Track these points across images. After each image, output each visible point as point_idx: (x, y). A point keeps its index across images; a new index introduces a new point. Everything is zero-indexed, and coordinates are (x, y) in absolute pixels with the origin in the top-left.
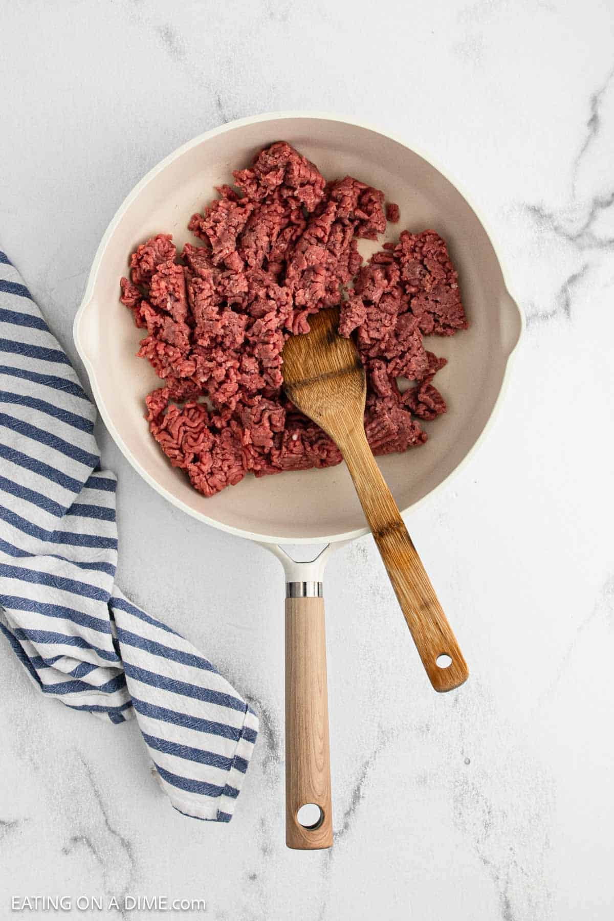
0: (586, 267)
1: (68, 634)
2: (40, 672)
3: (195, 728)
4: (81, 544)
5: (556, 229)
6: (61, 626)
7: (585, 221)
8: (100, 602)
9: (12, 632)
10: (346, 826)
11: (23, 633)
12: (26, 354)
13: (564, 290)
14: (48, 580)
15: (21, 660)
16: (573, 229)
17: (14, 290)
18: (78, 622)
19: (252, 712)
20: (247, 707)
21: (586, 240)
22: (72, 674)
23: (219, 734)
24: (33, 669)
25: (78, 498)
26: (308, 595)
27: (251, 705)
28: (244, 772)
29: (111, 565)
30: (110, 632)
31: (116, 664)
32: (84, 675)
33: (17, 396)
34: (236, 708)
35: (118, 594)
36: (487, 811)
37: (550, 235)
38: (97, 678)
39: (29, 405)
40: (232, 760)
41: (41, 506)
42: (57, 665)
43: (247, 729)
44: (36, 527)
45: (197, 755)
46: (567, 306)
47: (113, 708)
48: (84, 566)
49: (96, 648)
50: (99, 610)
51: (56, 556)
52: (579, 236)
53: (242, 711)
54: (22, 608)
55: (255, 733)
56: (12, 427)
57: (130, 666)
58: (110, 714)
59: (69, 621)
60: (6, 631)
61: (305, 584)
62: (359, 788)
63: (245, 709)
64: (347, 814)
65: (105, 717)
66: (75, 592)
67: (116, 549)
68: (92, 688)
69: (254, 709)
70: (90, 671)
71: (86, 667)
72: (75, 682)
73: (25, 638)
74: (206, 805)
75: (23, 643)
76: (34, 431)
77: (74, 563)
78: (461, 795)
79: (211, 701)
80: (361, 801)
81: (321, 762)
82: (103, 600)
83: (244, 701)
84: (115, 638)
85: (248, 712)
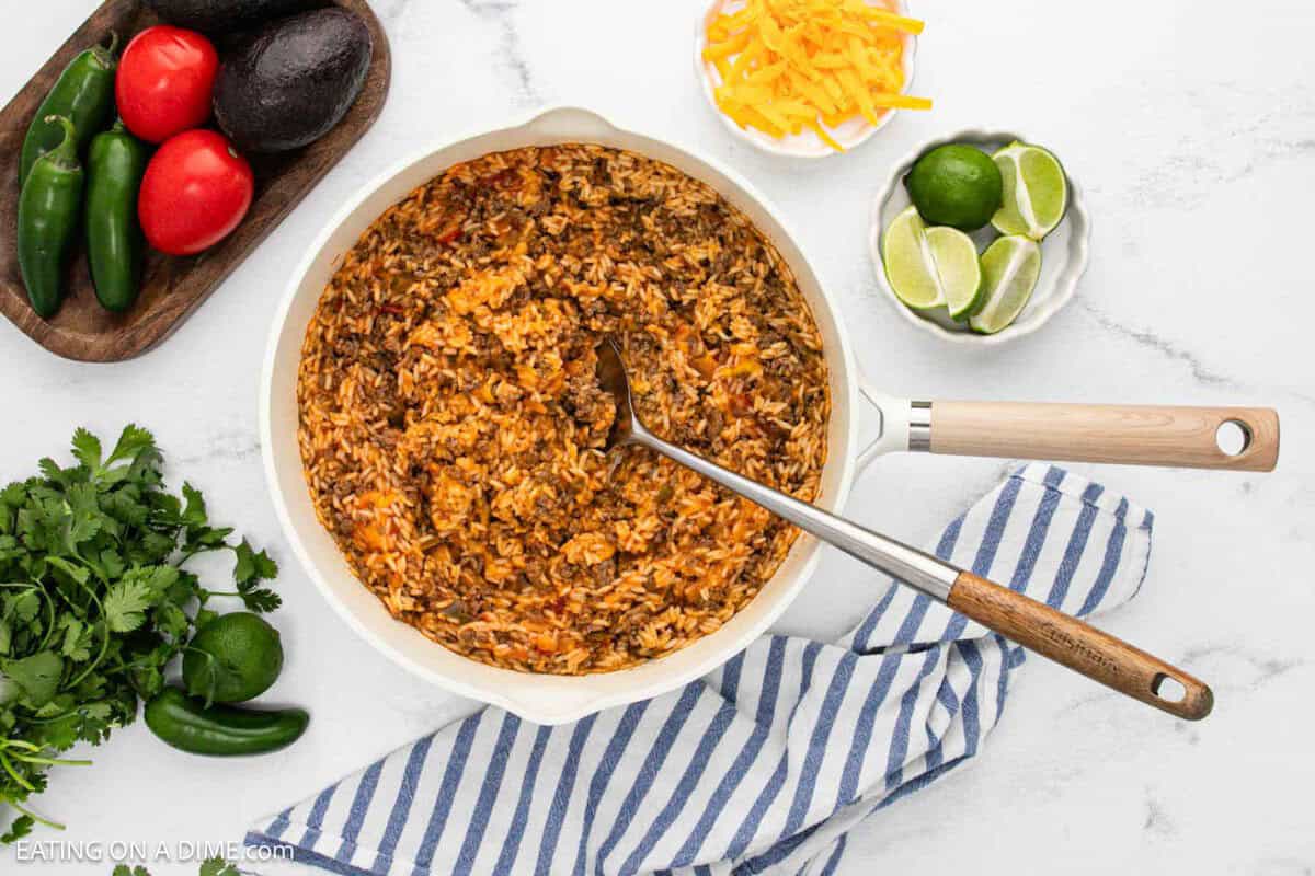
1: (898, 710)
2: (947, 757)
3: (1038, 550)
4: (777, 685)
6: (886, 720)
8: (857, 666)
9: (890, 791)
10: (1186, 356)
11: (892, 776)
12: (511, 744)
14: (821, 736)
15: (929, 781)
17: (421, 755)
18: (882, 698)
19: (1022, 471)
20: (1015, 477)
22: (952, 712)
23: (1049, 519)
24: (941, 767)
25: (713, 687)
26: (928, 422)
27: (1012, 472)
28: (1103, 489)
29: (808, 647)
30: (900, 655)
31: (944, 651)
32: (955, 698)
33: (569, 760)
34: (1017, 492)
35: (849, 640)
36: (1178, 164)
38: (961, 680)
39: (581, 745)
40: (1085, 504)
41: (719, 737)
42: (938, 733)
43: (1046, 479)
44: (747, 746)
45: (1074, 551)
47: (1004, 661)
48: (805, 685)
49: (920, 677)
50: (868, 667)
51: (790, 720)
53: (1020, 483)
54: (857, 774)
55: (1053, 469)
56: (611, 770)
57: (947, 631)
58: (1012, 666)
59: (879, 710)
60: (887, 802)
61: (912, 425)
62: (1134, 335)
63: (1017, 481)
64: (1169, 353)
65: (1014, 673)
66: (842, 699)
67: (786, 638)
68: (974, 687)
69: (1017, 469)
70: (950, 688)
71: (944, 692)
72: (964, 711)
73: (900, 772)
74: (1134, 541)
75: (907, 777)
76: (618, 741)
77: (801, 697)
79: (1004, 525)
80: (1153, 333)
81: (1160, 420)
82: (855, 661)
83: (1007, 479)
84: (907, 648)
85: (1022, 476)
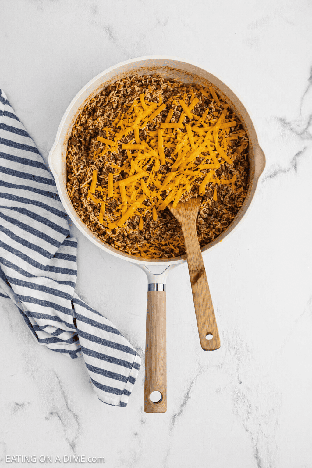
0: (305, 148)
1: (53, 315)
2: (38, 333)
3: (111, 362)
4: (59, 272)
5: (291, 130)
6: (49, 311)
7: (305, 127)
8: (68, 300)
9: (25, 313)
10: (181, 411)
11: (30, 314)
13: (294, 159)
14: (43, 289)
15: (29, 326)
16: (300, 130)
18: (57, 309)
19: (138, 355)
20: (136, 352)
21: (305, 135)
22: (53, 334)
23: (122, 365)
24: (34, 331)
25: (58, 250)
27: (138, 352)
28: (134, 384)
29: (73, 282)
30: (72, 315)
31: (74, 330)
32: (58, 335)
33: (31, 201)
34: (131, 353)
35: (75, 296)
36: (249, 406)
37: (288, 132)
38: (65, 336)
39: (37, 205)
40: (128, 378)
41: (41, 253)
42: (46, 329)
43: (136, 363)
44: (38, 263)
45: (112, 375)
46: (295, 166)
47: (72, 351)
48: (60, 282)
49: (65, 322)
50: (66, 304)
51: (47, 277)
52: (303, 133)
53: (134, 355)
54: (30, 302)
55: (140, 365)
56: (29, 215)
57: (81, 331)
58: (70, 354)
59: (52, 309)
60: (22, 312)
62: (188, 394)
63: (135, 353)
64: (182, 406)
65: (68, 355)
66: (56, 295)
67: (76, 275)
68: (62, 341)
69: (140, 354)
70: (62, 333)
71: (60, 331)
72: (54, 338)
73: (31, 316)
74: (115, 399)
75: (30, 318)
76: (39, 217)
77: (56, 281)
78: (236, 398)
79: (119, 349)
80: (189, 399)
83: (135, 350)
84: (74, 317)
85: (136, 355)
